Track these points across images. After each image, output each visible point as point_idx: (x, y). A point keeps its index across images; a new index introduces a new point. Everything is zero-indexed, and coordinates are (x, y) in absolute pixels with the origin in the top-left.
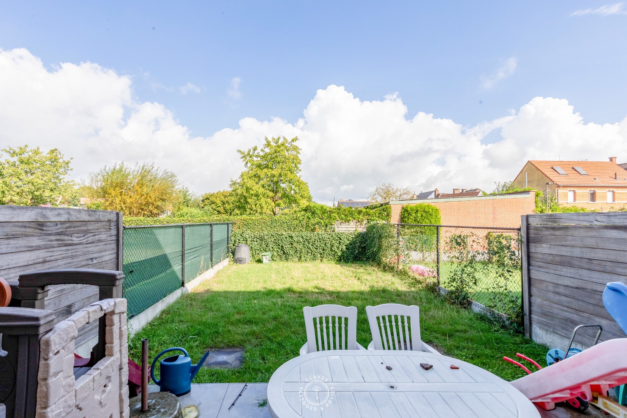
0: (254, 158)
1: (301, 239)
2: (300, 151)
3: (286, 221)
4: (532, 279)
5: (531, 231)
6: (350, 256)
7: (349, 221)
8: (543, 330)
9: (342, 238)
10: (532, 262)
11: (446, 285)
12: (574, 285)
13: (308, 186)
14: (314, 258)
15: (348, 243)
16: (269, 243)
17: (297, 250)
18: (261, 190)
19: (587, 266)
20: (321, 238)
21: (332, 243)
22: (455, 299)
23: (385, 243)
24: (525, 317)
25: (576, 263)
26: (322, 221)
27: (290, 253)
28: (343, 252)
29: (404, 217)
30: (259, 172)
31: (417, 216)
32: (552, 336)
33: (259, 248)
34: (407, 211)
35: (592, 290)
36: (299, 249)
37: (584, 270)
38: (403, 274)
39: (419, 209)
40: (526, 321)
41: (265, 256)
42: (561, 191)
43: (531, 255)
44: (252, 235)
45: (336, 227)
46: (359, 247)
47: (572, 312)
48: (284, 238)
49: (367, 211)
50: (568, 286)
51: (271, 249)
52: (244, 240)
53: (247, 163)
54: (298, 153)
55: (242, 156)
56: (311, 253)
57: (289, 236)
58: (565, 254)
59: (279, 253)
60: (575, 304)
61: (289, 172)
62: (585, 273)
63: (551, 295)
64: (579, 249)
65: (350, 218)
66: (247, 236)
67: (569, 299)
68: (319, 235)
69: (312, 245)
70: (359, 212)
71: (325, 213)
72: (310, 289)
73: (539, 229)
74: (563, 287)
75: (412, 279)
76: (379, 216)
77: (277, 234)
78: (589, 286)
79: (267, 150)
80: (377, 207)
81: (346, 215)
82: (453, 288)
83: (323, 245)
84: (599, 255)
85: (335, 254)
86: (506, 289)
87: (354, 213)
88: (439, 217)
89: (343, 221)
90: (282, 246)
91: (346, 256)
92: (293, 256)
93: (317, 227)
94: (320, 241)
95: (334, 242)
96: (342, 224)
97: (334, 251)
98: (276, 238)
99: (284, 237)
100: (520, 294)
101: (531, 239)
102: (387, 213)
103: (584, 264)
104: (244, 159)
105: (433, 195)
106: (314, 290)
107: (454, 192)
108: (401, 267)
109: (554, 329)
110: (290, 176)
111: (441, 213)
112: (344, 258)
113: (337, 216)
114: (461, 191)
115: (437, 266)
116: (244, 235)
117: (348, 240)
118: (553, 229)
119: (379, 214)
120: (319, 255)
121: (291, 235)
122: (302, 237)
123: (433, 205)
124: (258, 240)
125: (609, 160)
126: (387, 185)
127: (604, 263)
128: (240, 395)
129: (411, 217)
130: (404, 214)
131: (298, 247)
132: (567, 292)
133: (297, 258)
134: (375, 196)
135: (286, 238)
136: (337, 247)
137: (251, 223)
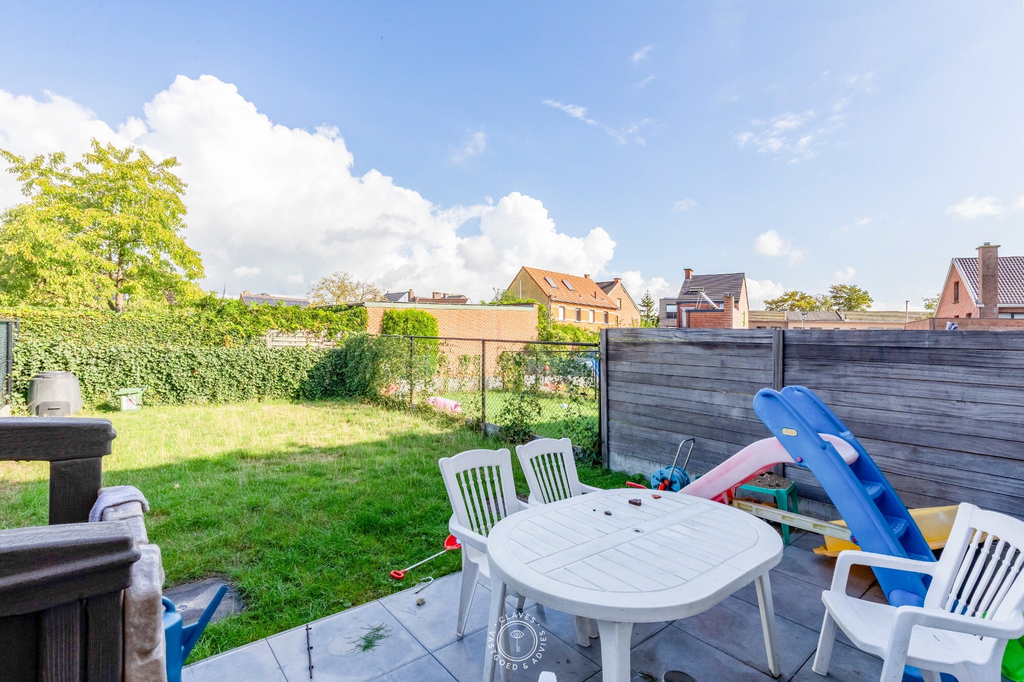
0: (54, 178)
1: (215, 360)
2: (183, 188)
3: (153, 324)
4: (610, 402)
5: (611, 347)
6: (317, 390)
7: (294, 330)
8: (621, 456)
9: (301, 359)
10: (611, 382)
11: (497, 419)
12: (654, 404)
13: (200, 260)
14: (244, 395)
15: (312, 366)
16: (134, 367)
17: (204, 382)
18: (80, 254)
19: (666, 383)
20: (260, 358)
21: (282, 367)
22: (515, 435)
23: (384, 366)
24: (603, 445)
25: (656, 379)
26: (239, 327)
27: (188, 387)
28: (302, 382)
29: (387, 328)
30: (73, 213)
31: (407, 327)
32: (631, 460)
33: (103, 380)
34: (392, 318)
35: (671, 406)
36: (211, 380)
37: (663, 387)
38: (423, 411)
39: (409, 316)
40: (604, 450)
41: (126, 395)
42: (553, 306)
43: (610, 373)
44: (84, 351)
45: (269, 339)
46: (331, 374)
47: (651, 431)
48: (173, 359)
49: (327, 315)
50: (648, 405)
51: (139, 380)
52: (57, 362)
53: (30, 185)
54: (180, 191)
55: (12, 165)
56: (237, 386)
57: (186, 354)
58: (645, 371)
59: (160, 390)
60: (655, 423)
61: (160, 226)
62: (664, 390)
63: (630, 416)
64: (659, 365)
65: (298, 325)
66: (68, 354)
67: (649, 419)
68: (254, 353)
69: (241, 372)
70: (313, 316)
71: (245, 313)
72: (283, 449)
73: (619, 344)
74: (643, 406)
75: (442, 417)
76: (347, 325)
77: (154, 349)
78: (668, 403)
79: (96, 169)
80: (341, 310)
81: (289, 320)
82: (507, 422)
83: (263, 372)
84: (678, 371)
85: (286, 386)
86: (580, 416)
87: (304, 317)
88: (436, 329)
89: (284, 330)
90: (169, 375)
91: (309, 389)
92: (195, 394)
93: (229, 338)
94: (258, 365)
95: (285, 365)
96: (281, 335)
97: (286, 381)
98: (151, 359)
99: (173, 356)
100: (597, 420)
101: (610, 357)
102: (361, 320)
103: (663, 380)
104: (19, 174)
105: (405, 298)
106: (291, 450)
107: (434, 297)
108: (416, 401)
109: (633, 453)
110: (161, 233)
111: (439, 324)
112: (304, 393)
113: (271, 319)
114: (442, 296)
115: (483, 395)
116: (58, 350)
117: (313, 362)
118: (635, 344)
119: (348, 320)
120: (254, 390)
121: (190, 352)
122: (218, 356)
123: (428, 312)
124: (102, 363)
125: (584, 277)
126: (342, 275)
127: (681, 379)
128: (310, 648)
129: (398, 328)
130: (387, 324)
131: (209, 374)
132: (647, 412)
133: (205, 397)
134: (321, 292)
135: (179, 357)
136: (291, 374)
137: (51, 324)
